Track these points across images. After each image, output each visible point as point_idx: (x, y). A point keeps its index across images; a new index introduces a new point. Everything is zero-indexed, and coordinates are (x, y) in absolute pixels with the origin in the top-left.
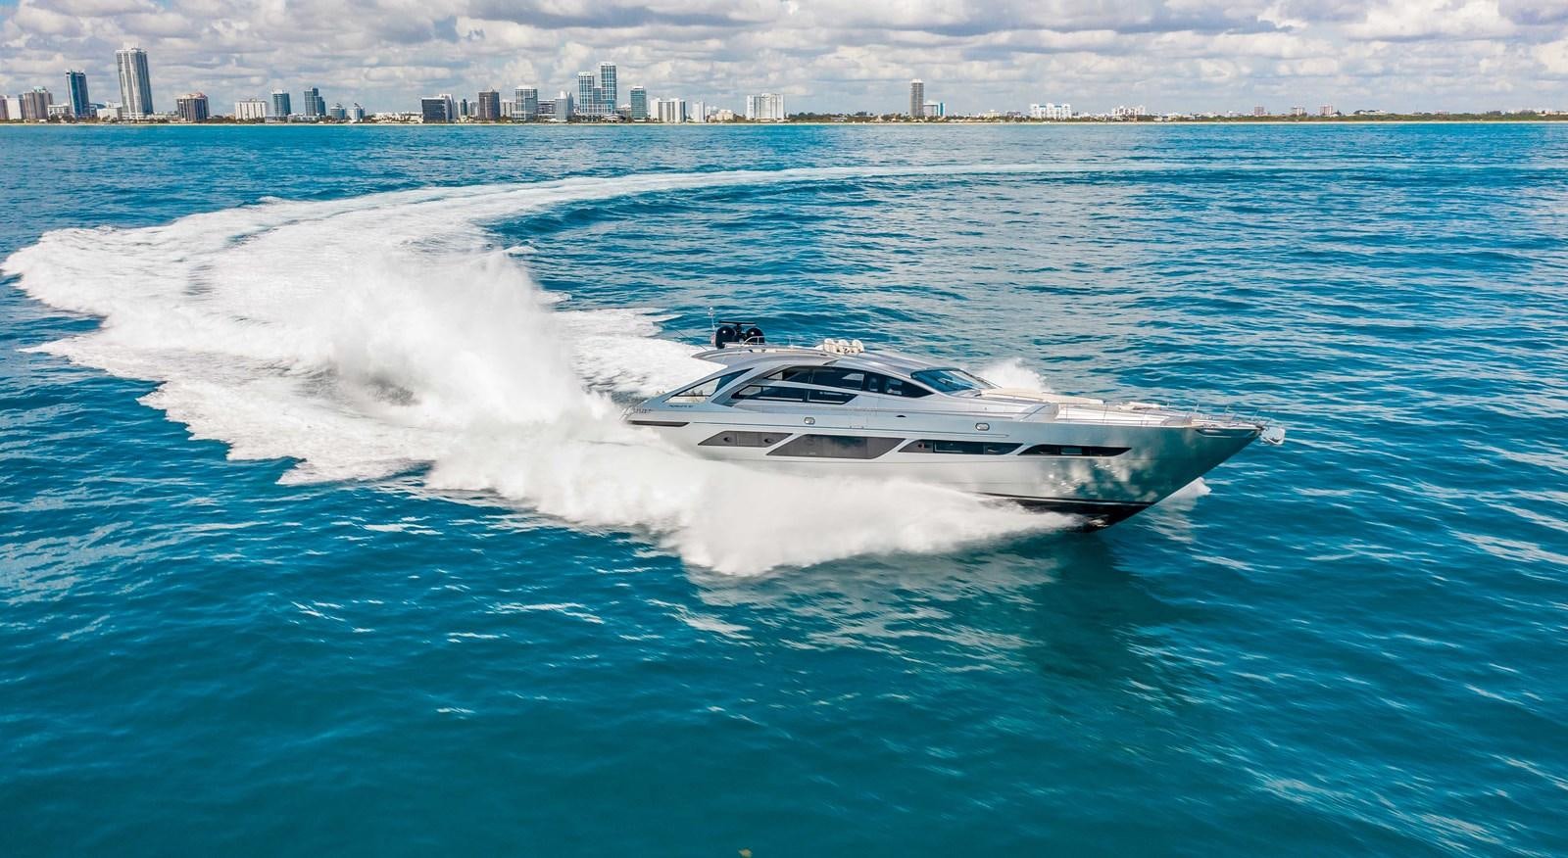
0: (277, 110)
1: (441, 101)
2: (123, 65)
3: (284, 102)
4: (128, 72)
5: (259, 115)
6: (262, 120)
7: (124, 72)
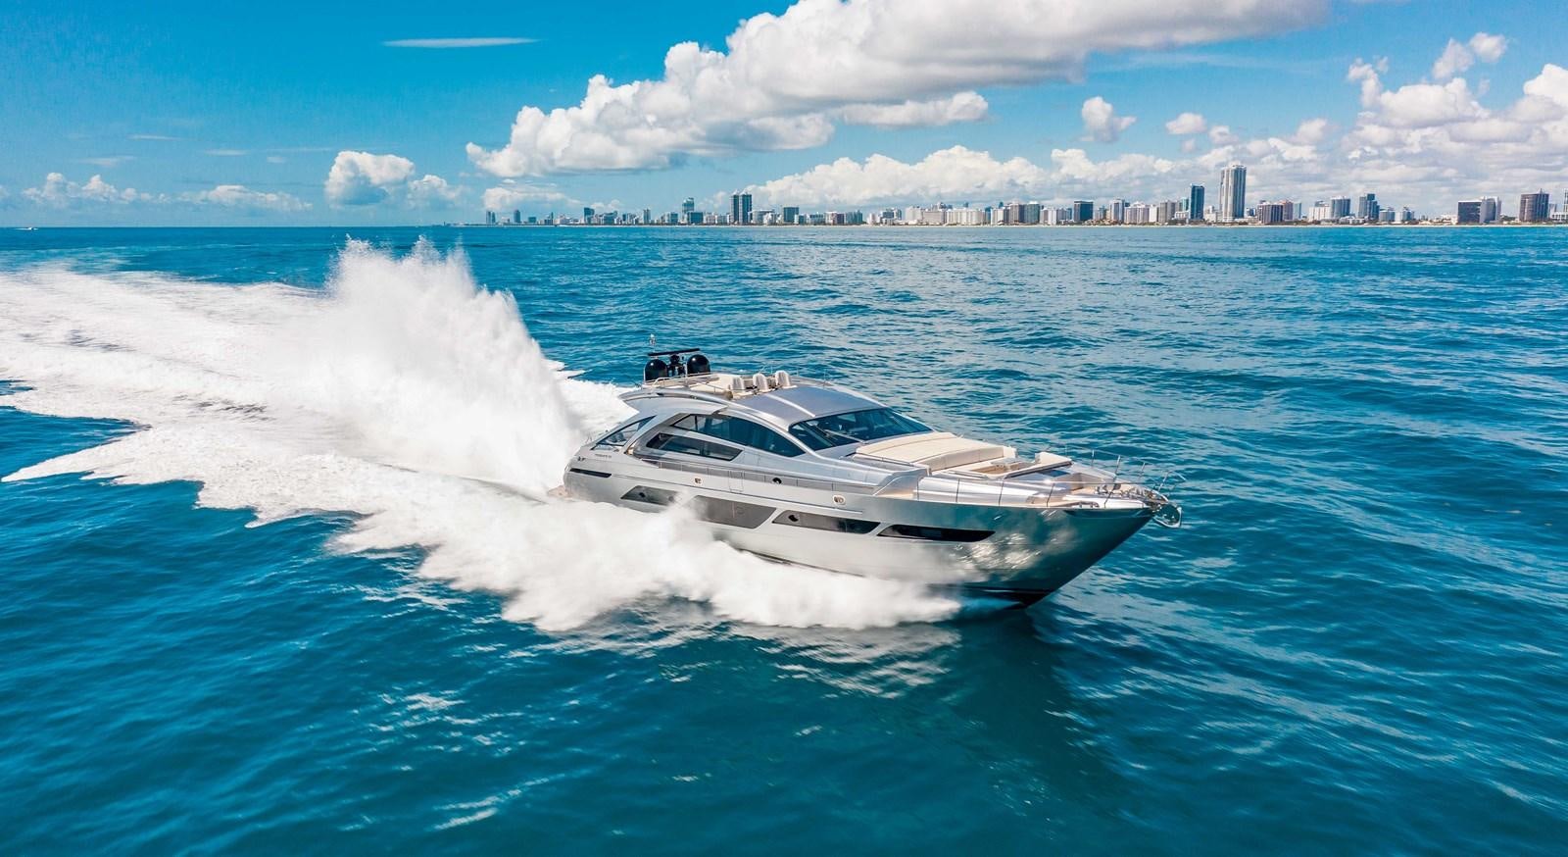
0: (1333, 215)
1: (1478, 204)
2: (1225, 179)
3: (1343, 207)
4: (1227, 184)
5: (1317, 218)
6: (1318, 223)
7: (1224, 185)
